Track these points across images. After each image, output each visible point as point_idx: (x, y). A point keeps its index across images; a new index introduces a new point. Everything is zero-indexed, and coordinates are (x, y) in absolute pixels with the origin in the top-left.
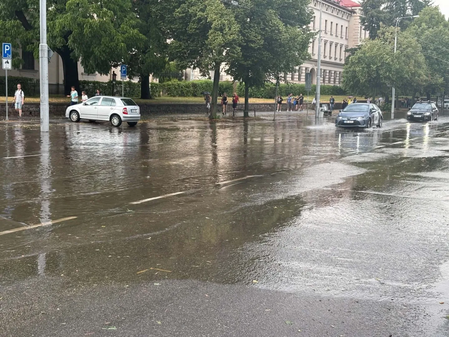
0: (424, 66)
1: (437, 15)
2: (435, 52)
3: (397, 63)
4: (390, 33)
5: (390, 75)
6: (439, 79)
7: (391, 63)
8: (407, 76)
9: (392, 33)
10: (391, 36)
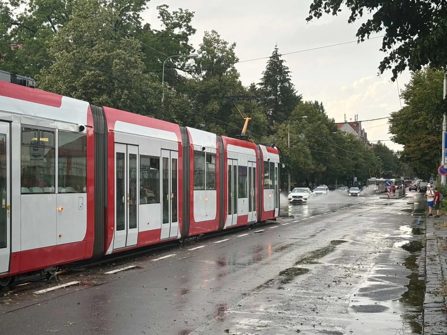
0: (310, 157)
1: (311, 110)
2: (316, 144)
3: (294, 155)
4: (282, 130)
5: (290, 166)
6: (322, 167)
7: (290, 156)
8: (302, 166)
9: (284, 130)
10: (284, 132)
